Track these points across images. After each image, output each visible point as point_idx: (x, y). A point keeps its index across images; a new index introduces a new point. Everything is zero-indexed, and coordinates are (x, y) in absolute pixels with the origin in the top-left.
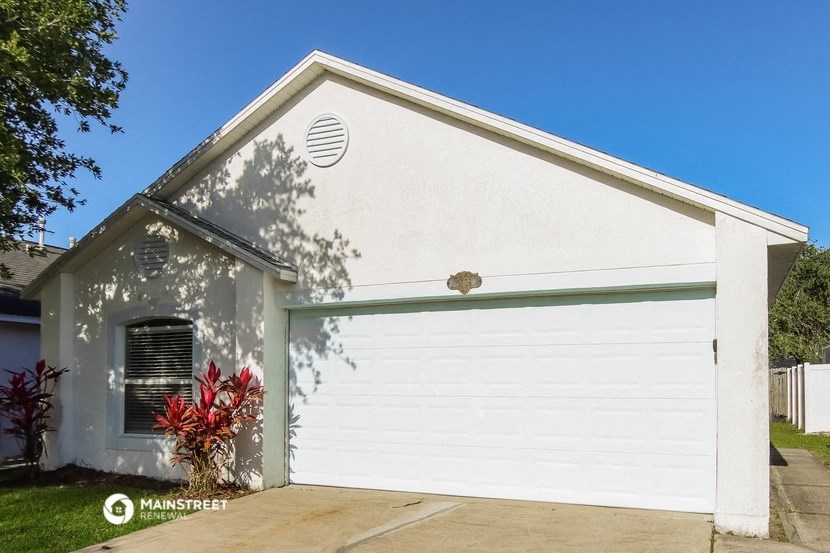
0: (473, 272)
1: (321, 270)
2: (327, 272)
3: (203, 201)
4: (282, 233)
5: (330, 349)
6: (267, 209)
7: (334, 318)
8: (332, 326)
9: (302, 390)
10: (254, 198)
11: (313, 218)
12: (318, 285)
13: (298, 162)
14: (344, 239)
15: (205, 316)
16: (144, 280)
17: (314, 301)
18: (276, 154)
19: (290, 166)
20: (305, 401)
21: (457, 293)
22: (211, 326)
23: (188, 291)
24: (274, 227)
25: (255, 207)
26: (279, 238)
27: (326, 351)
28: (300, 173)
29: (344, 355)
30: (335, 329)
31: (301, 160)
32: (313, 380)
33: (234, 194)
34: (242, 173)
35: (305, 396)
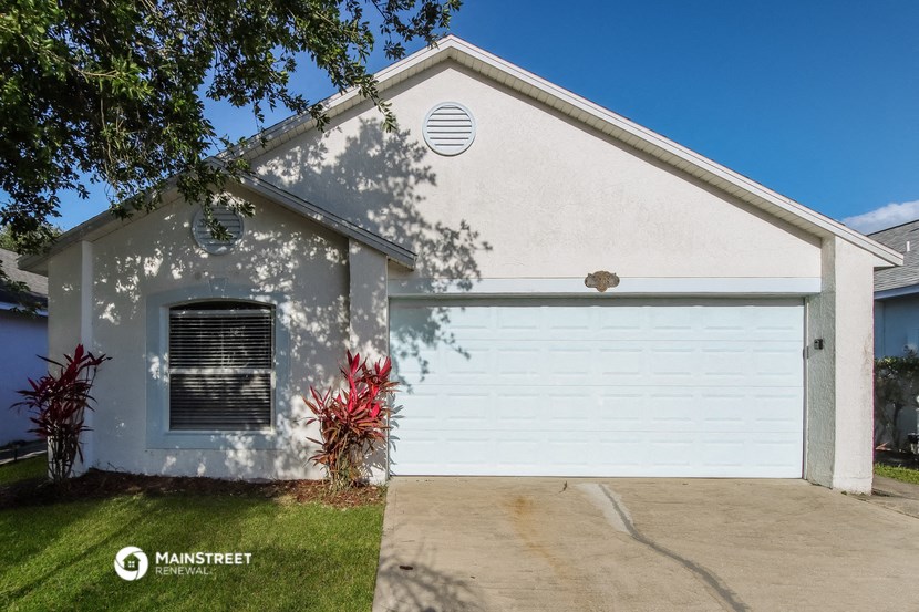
0: (611, 272)
1: (445, 260)
2: (452, 262)
3: (290, 175)
4: (397, 218)
5: (439, 338)
6: (376, 192)
7: (444, 308)
8: (442, 316)
9: (406, 379)
10: (361, 178)
11: (435, 206)
12: (441, 274)
13: (415, 147)
14: (473, 230)
15: (294, 300)
16: (205, 256)
17: (436, 291)
18: (387, 136)
19: (406, 150)
20: (409, 391)
21: (594, 290)
22: (303, 310)
23: (270, 271)
24: (386, 211)
25: (361, 187)
26: (392, 222)
27: (435, 341)
28: (418, 158)
29: (456, 346)
30: (445, 319)
31: (419, 146)
32: (420, 370)
33: (333, 172)
34: (344, 151)
35: (409, 385)
